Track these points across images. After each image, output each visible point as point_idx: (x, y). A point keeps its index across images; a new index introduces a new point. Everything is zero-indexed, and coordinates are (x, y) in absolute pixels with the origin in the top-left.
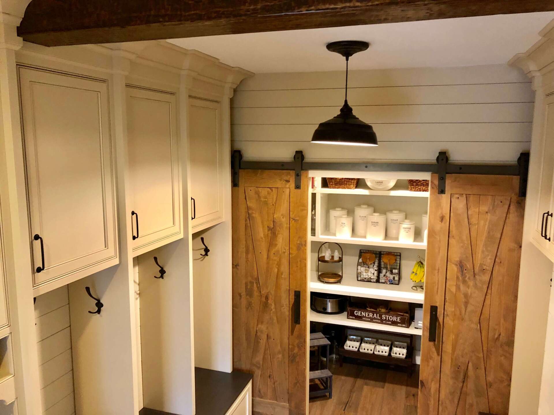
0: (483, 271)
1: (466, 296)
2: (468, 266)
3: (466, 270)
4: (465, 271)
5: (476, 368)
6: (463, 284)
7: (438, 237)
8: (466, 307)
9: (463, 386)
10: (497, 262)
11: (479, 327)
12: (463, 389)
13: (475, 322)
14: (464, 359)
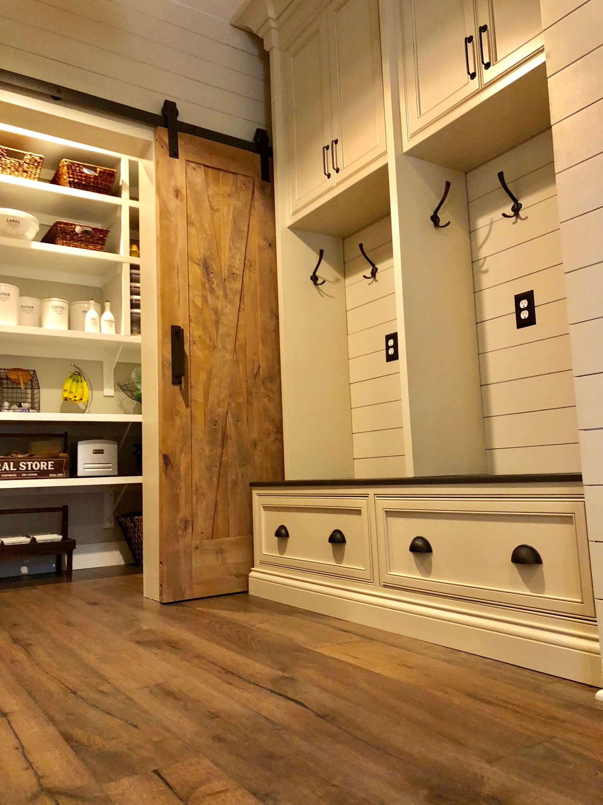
0: (233, 275)
1: (216, 311)
2: (215, 268)
3: (212, 273)
5: (237, 421)
7: (173, 220)
8: (217, 329)
9: (222, 453)
10: (247, 264)
11: (235, 358)
12: (223, 458)
13: (230, 351)
14: (221, 410)
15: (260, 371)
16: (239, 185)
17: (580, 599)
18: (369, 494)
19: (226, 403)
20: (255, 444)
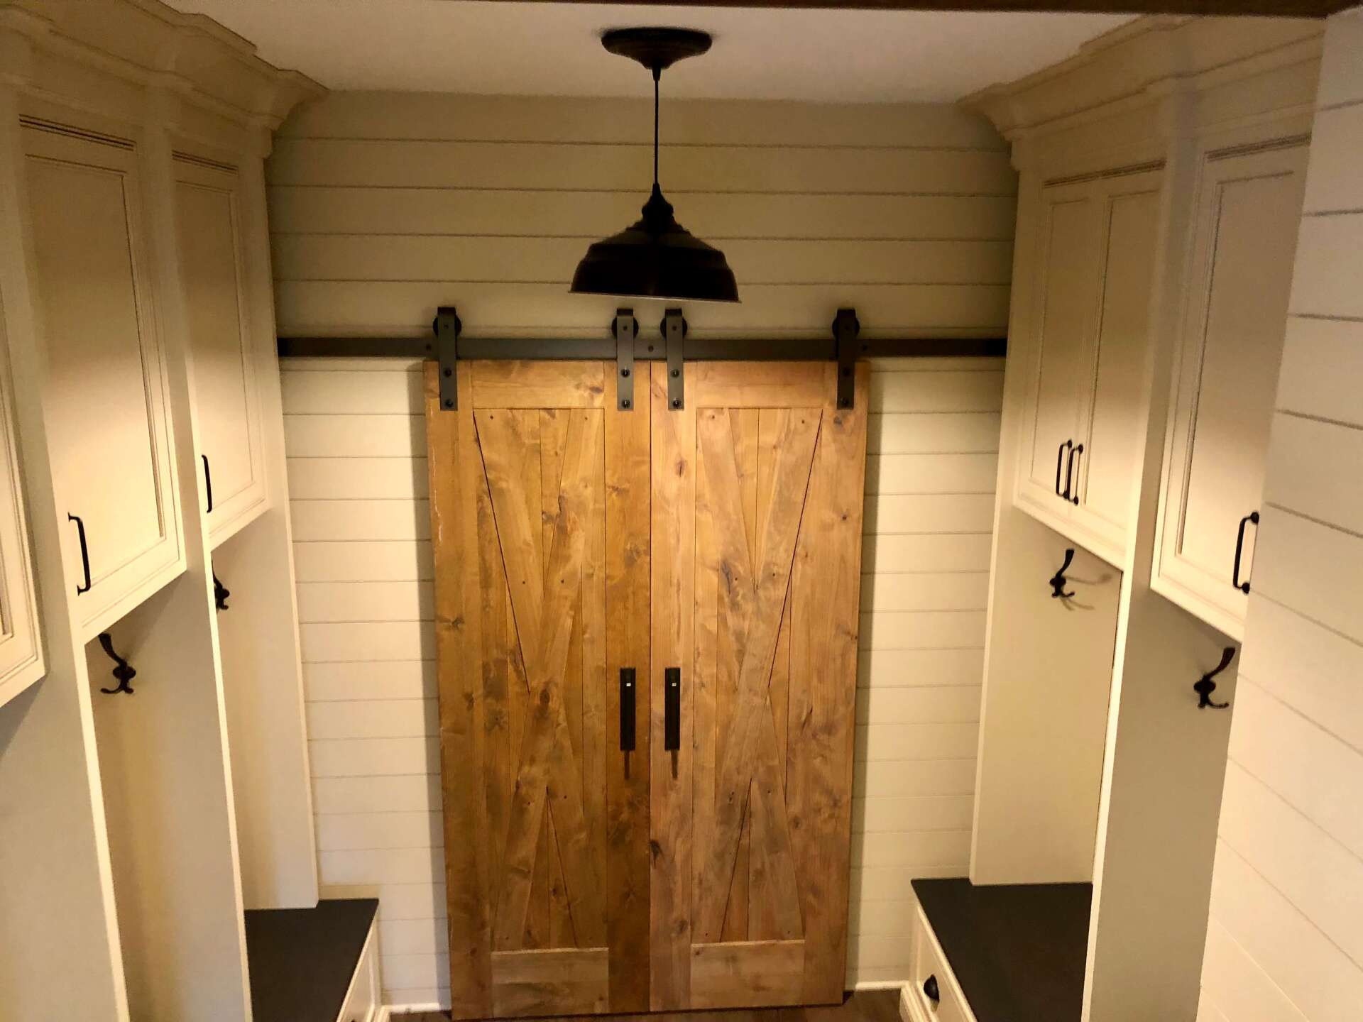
0: (772, 577)
1: (739, 636)
2: (742, 572)
3: (736, 579)
4: (735, 582)
5: (767, 790)
6: (731, 610)
7: (673, 510)
8: (741, 663)
9: (741, 835)
10: (799, 553)
11: (768, 701)
12: (743, 841)
13: (760, 693)
14: (741, 777)
15: (811, 718)
16: (793, 425)
19: (750, 767)
20: (796, 822)
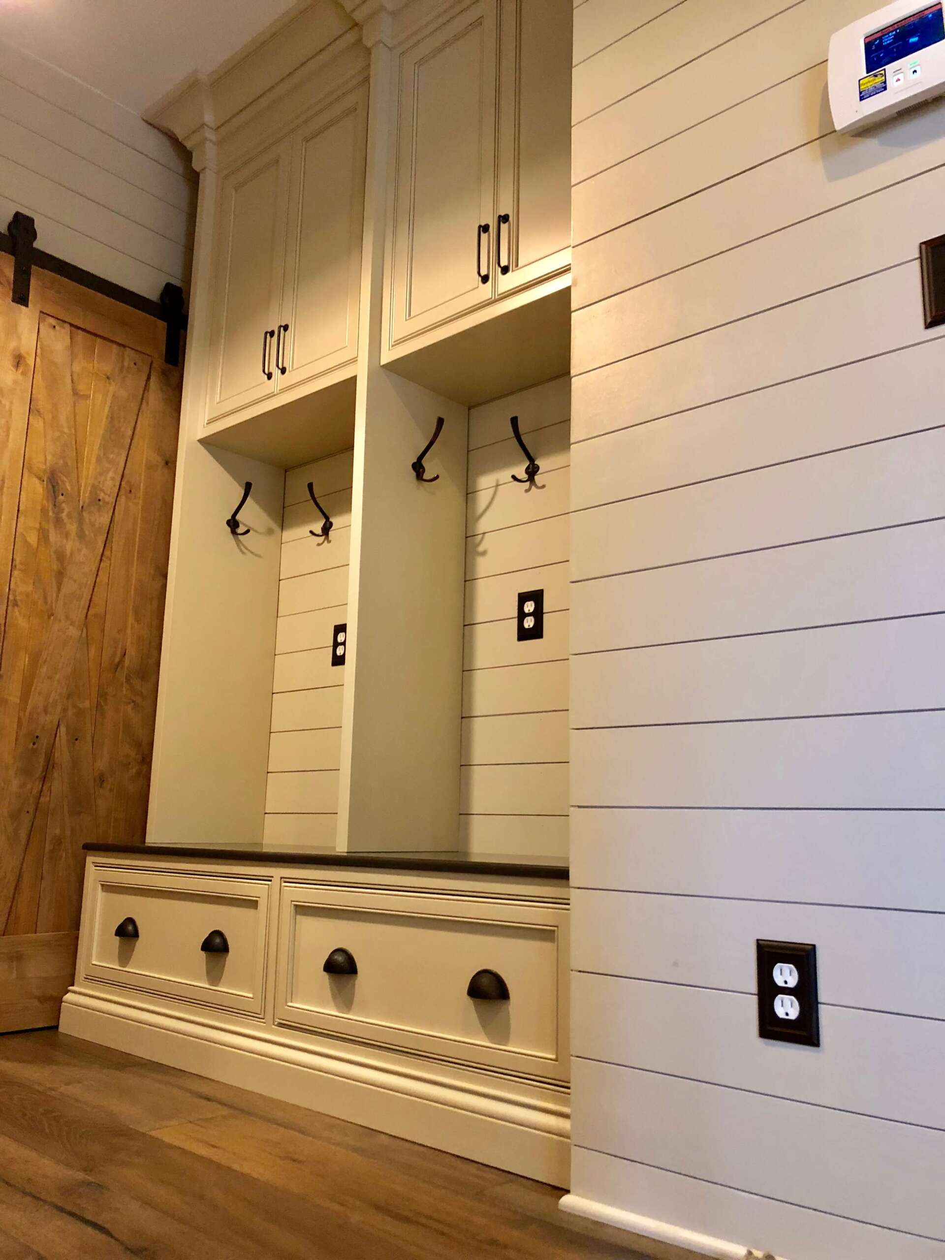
0: (98, 502)
1: (60, 556)
2: (69, 488)
3: (62, 495)
4: (61, 497)
5: (75, 738)
6: (55, 527)
7: (6, 402)
8: (59, 585)
9: (41, 791)
10: (124, 487)
11: (84, 635)
12: (42, 799)
13: (77, 623)
14: (48, 718)
15: (124, 661)
16: (126, 364)
17: (553, 1054)
18: (272, 877)
19: (59, 708)
20: (101, 780)
